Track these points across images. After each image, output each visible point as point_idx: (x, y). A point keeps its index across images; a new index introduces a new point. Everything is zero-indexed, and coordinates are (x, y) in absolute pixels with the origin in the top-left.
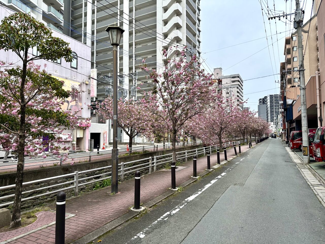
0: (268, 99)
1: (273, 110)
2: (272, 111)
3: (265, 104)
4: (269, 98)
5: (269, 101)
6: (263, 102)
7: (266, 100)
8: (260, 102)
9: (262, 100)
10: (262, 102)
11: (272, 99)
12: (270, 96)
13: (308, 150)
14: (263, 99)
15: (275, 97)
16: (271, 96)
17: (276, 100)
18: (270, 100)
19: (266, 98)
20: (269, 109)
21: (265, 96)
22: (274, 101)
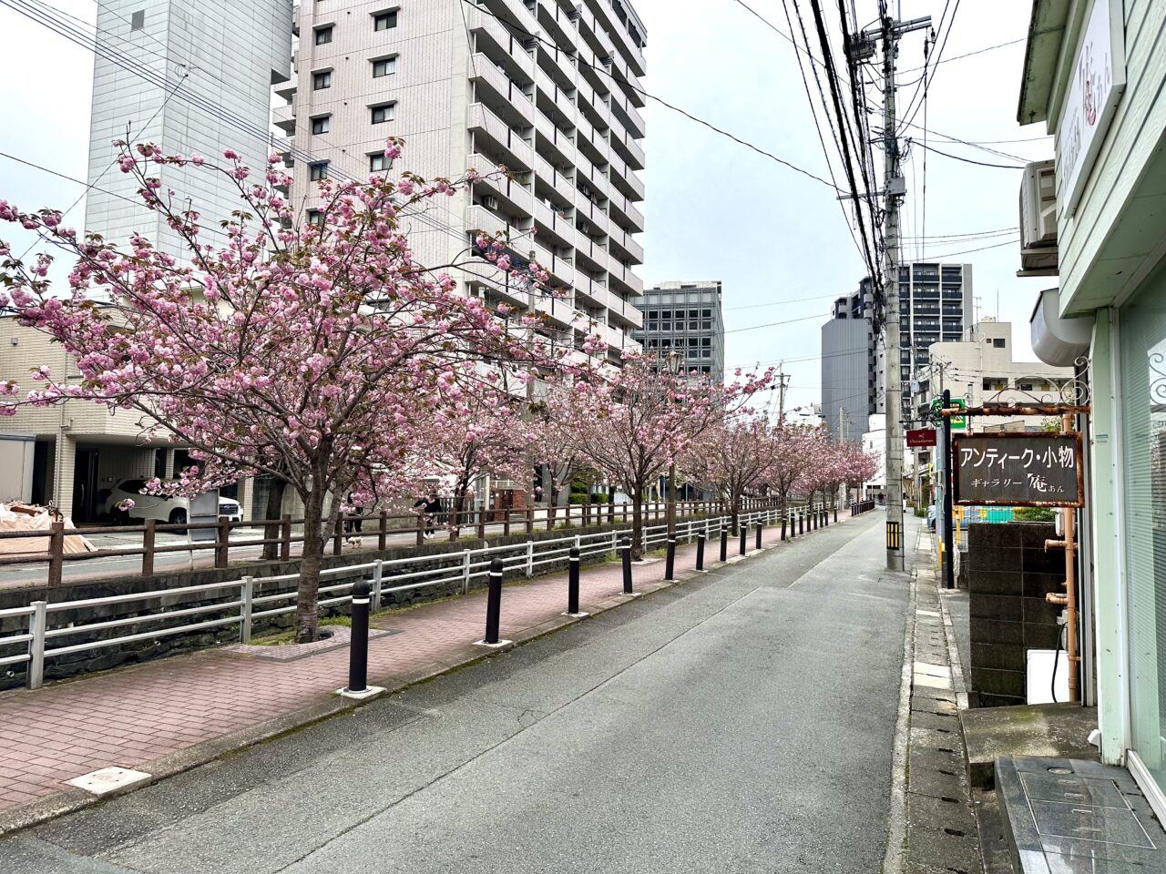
8: (840, 317)
9: (849, 303)
10: (850, 316)
14: (854, 298)
15: (916, 278)
17: (923, 294)
19: (868, 287)
21: (863, 278)
22: (912, 299)
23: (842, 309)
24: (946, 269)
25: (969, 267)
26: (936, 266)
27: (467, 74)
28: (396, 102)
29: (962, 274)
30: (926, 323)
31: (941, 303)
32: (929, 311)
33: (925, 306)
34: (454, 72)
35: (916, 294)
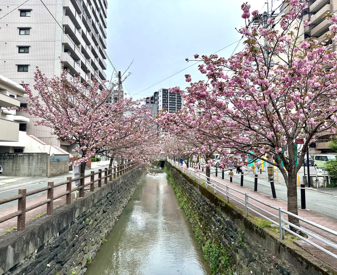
3: (155, 105)
4: (161, 94)
7: (156, 98)
10: (150, 102)
11: (166, 96)
12: (163, 90)
14: (152, 97)
17: (172, 98)
18: (163, 98)
19: (156, 95)
21: (154, 92)
22: (169, 99)
27: (63, 5)
28: (31, 10)
30: (172, 106)
32: (173, 103)
33: (172, 102)
34: (57, 3)
35: (170, 98)
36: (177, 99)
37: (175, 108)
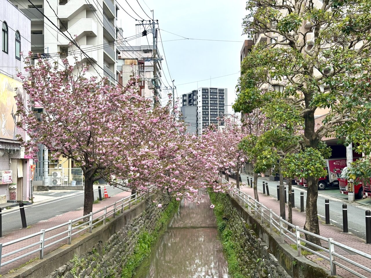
0: (198, 95)
1: (207, 118)
2: (206, 120)
3: (193, 105)
4: (200, 94)
5: (200, 99)
6: (190, 101)
7: (195, 97)
8: (184, 101)
9: (187, 96)
10: (187, 101)
11: (207, 96)
12: (203, 89)
13: (354, 188)
14: (190, 95)
15: (211, 93)
16: (205, 91)
17: (213, 98)
18: (203, 98)
19: (195, 93)
20: (201, 115)
21: (193, 90)
22: (209, 99)
23: (185, 98)
24: (219, 90)
25: (226, 89)
26: (217, 89)
29: (224, 92)
30: (213, 107)
31: (218, 101)
33: (213, 102)
35: (211, 98)
36: (219, 99)
37: (217, 109)
